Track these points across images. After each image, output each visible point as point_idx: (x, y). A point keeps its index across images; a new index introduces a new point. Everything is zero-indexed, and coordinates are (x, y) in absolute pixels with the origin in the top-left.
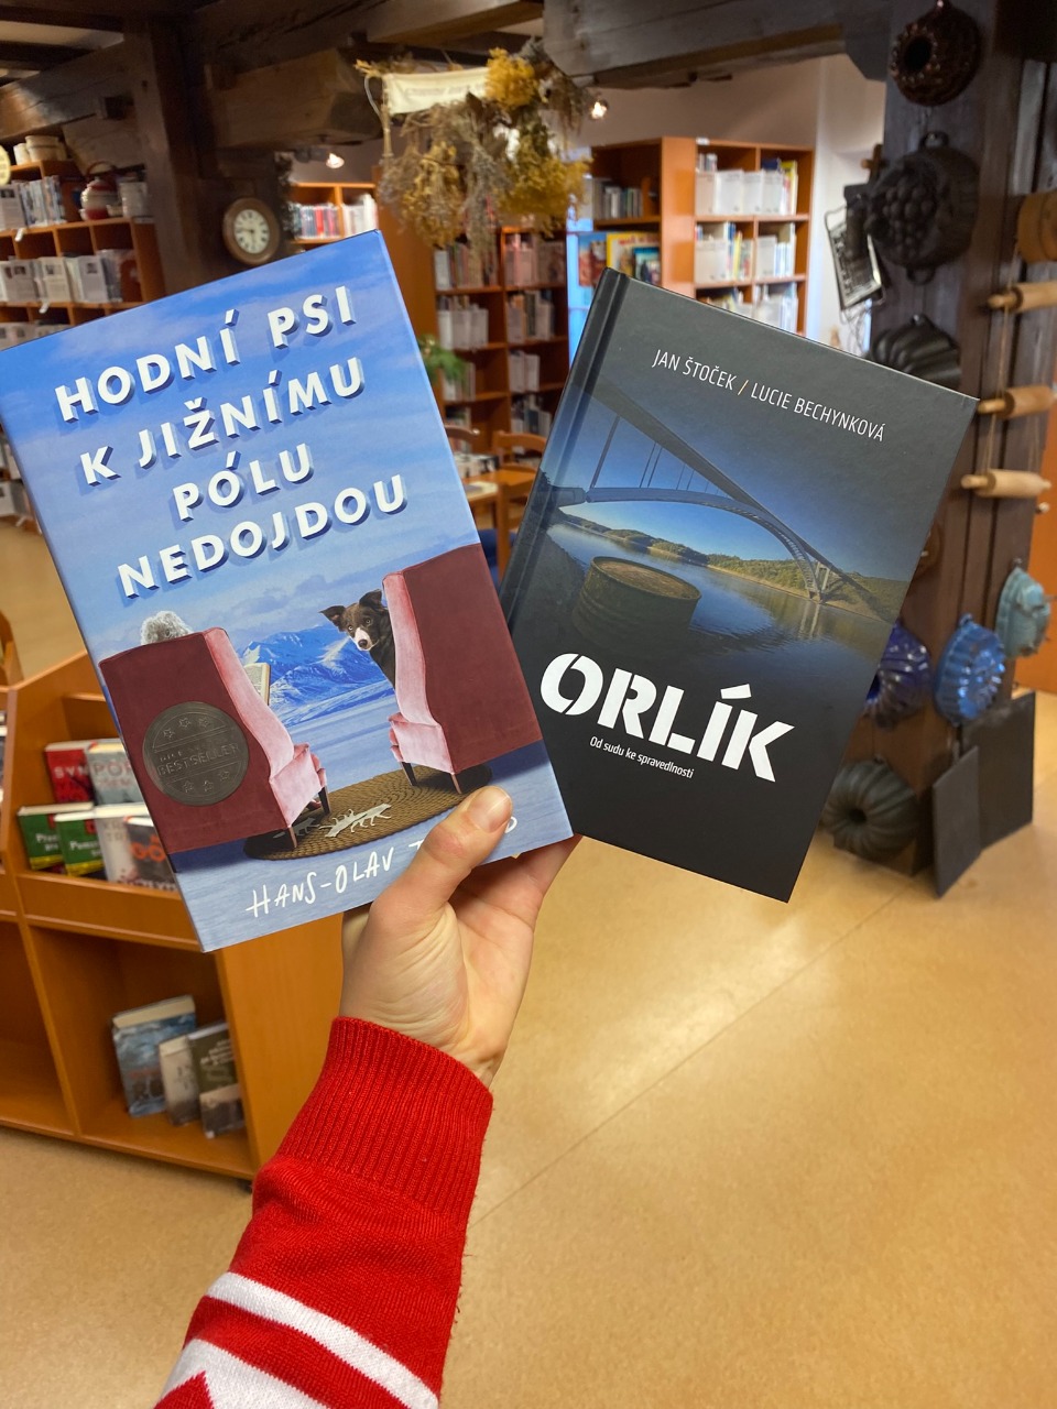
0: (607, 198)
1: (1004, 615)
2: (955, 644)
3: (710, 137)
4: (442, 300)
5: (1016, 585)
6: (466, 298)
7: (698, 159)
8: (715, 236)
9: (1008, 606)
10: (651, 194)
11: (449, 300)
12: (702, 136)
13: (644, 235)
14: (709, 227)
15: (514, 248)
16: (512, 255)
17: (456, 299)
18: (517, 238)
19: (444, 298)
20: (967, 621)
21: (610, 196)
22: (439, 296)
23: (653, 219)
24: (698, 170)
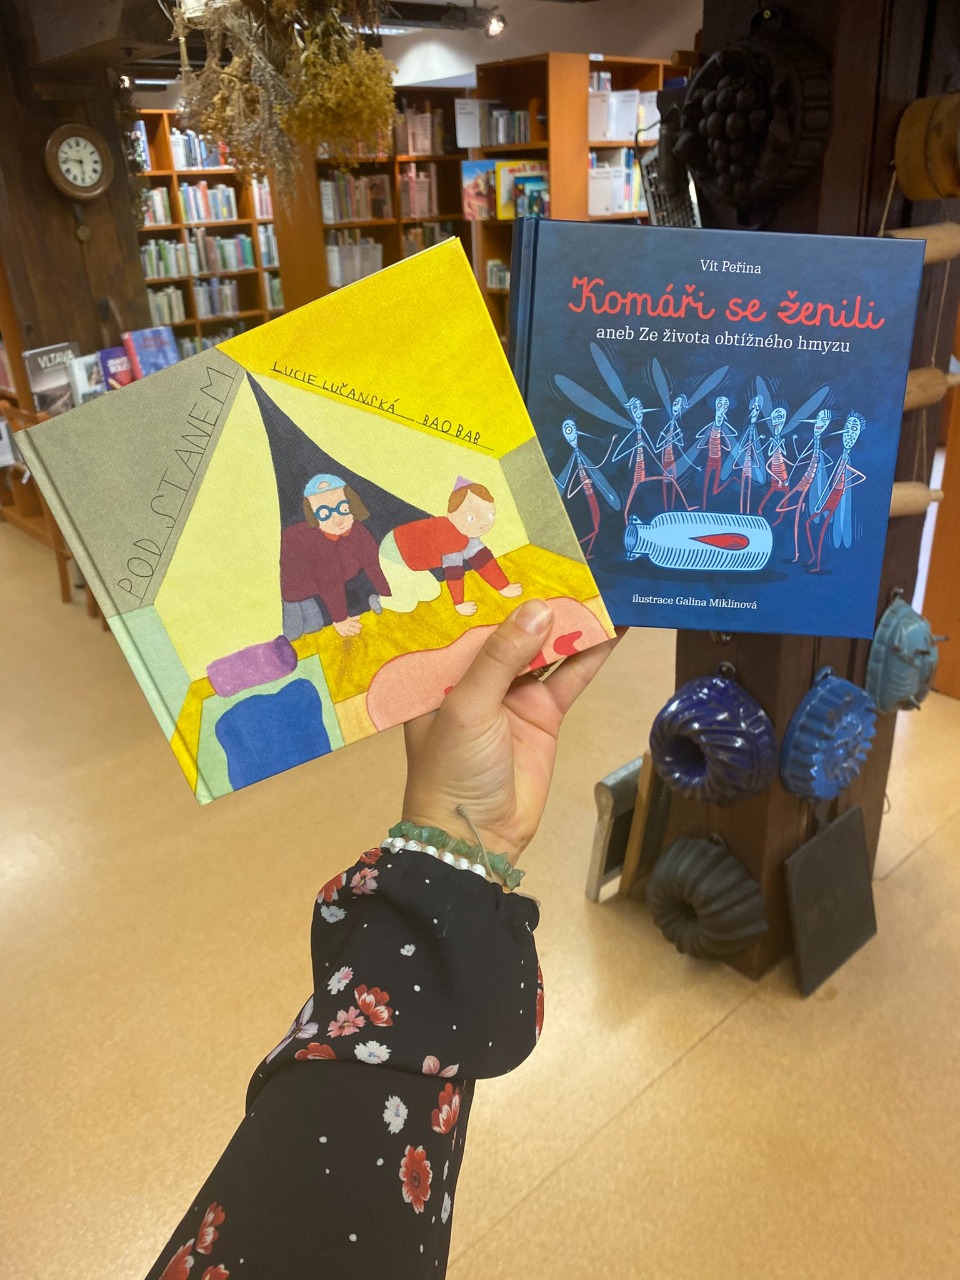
0: (493, 121)
1: (877, 661)
2: (808, 707)
3: (604, 54)
4: (331, 235)
5: (894, 621)
6: (358, 231)
7: (591, 78)
8: (610, 165)
9: (883, 649)
10: (539, 117)
11: (339, 234)
12: (596, 52)
13: (536, 163)
14: (604, 153)
15: (410, 178)
16: (406, 184)
17: (346, 232)
18: (413, 165)
19: (333, 231)
20: (826, 675)
21: (497, 120)
22: (327, 230)
23: (541, 145)
24: (590, 90)
